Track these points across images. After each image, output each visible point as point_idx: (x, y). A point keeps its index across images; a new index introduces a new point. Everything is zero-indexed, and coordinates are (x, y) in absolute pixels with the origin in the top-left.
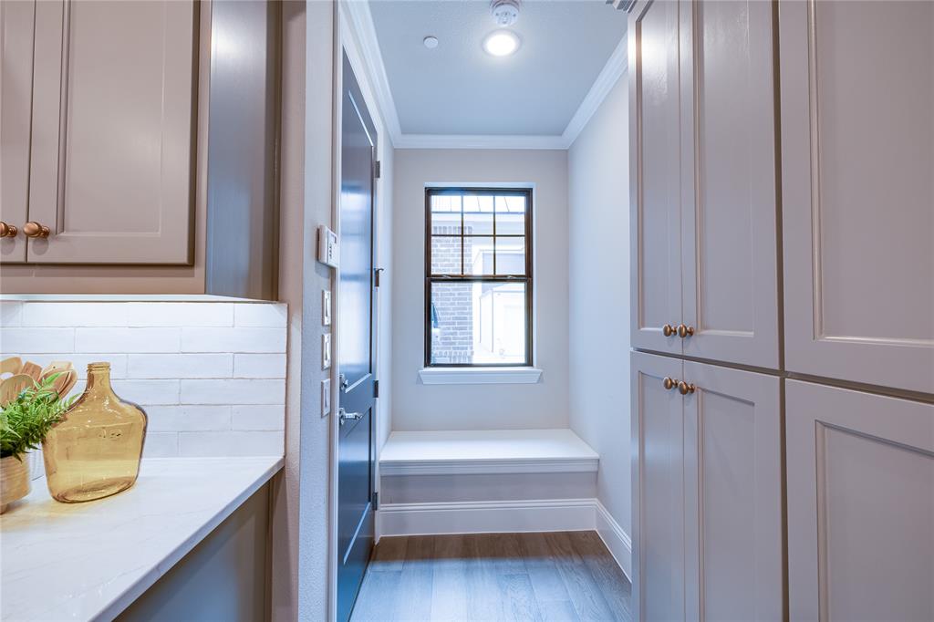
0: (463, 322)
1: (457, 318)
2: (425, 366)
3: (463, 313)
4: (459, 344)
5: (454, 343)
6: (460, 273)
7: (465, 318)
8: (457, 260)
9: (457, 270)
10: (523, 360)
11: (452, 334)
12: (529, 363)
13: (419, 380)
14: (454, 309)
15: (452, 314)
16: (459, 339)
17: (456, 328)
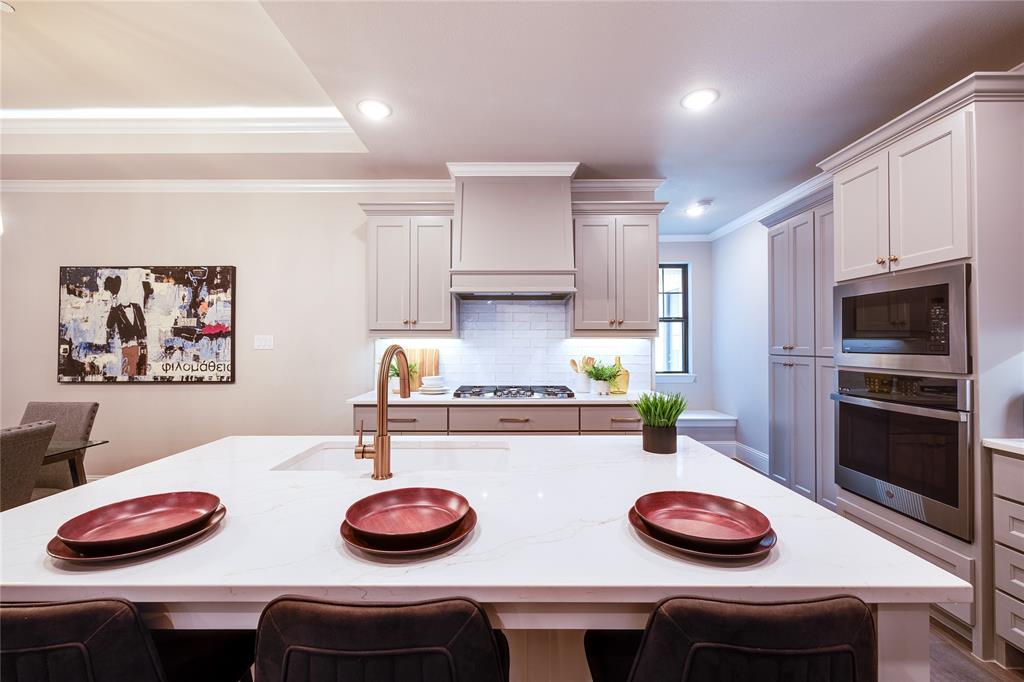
10: (681, 370)
12: (686, 371)
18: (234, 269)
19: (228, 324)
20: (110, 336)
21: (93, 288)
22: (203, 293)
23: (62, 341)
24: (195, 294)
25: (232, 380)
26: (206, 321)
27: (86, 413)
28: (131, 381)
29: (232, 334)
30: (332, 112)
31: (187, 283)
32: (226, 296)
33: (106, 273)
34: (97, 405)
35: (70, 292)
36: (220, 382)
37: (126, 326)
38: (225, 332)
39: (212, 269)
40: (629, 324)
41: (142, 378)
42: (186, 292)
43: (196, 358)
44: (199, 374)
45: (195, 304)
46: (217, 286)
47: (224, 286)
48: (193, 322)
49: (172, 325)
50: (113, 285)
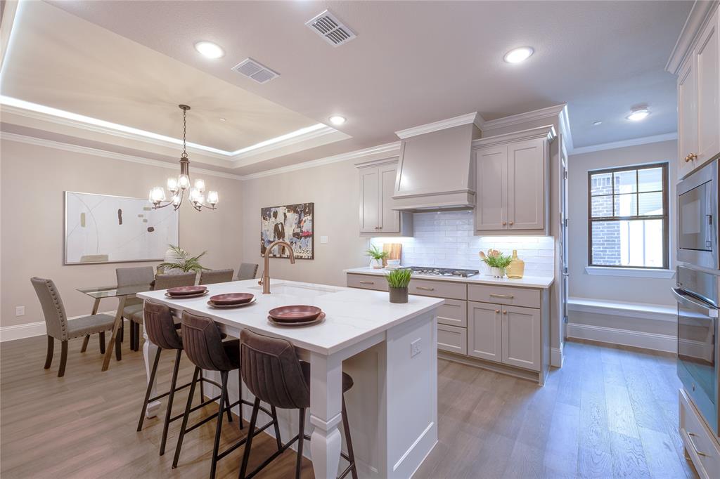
0: (613, 243)
1: (606, 241)
2: (589, 265)
3: (612, 237)
4: (608, 258)
5: (605, 258)
6: (612, 216)
7: (614, 241)
8: (610, 211)
9: (610, 214)
10: (661, 265)
11: (602, 251)
12: (666, 265)
13: (585, 272)
14: (603, 234)
15: (602, 238)
16: (608, 255)
17: (606, 248)
18: (313, 204)
19: (311, 231)
20: (275, 237)
21: (270, 217)
22: (302, 216)
23: (262, 239)
24: (300, 217)
25: (313, 258)
26: (303, 230)
27: (254, 268)
28: (281, 257)
29: (312, 235)
30: (321, 126)
31: (297, 212)
32: (310, 218)
33: (273, 210)
34: (257, 265)
35: (264, 219)
36: (308, 259)
37: (279, 233)
38: (311, 235)
39: (305, 204)
40: (519, 225)
41: (284, 256)
42: (296, 216)
43: (300, 247)
44: (301, 255)
45: (300, 222)
46: (307, 213)
47: (309, 213)
48: (299, 230)
49: (292, 232)
50: (275, 215)
